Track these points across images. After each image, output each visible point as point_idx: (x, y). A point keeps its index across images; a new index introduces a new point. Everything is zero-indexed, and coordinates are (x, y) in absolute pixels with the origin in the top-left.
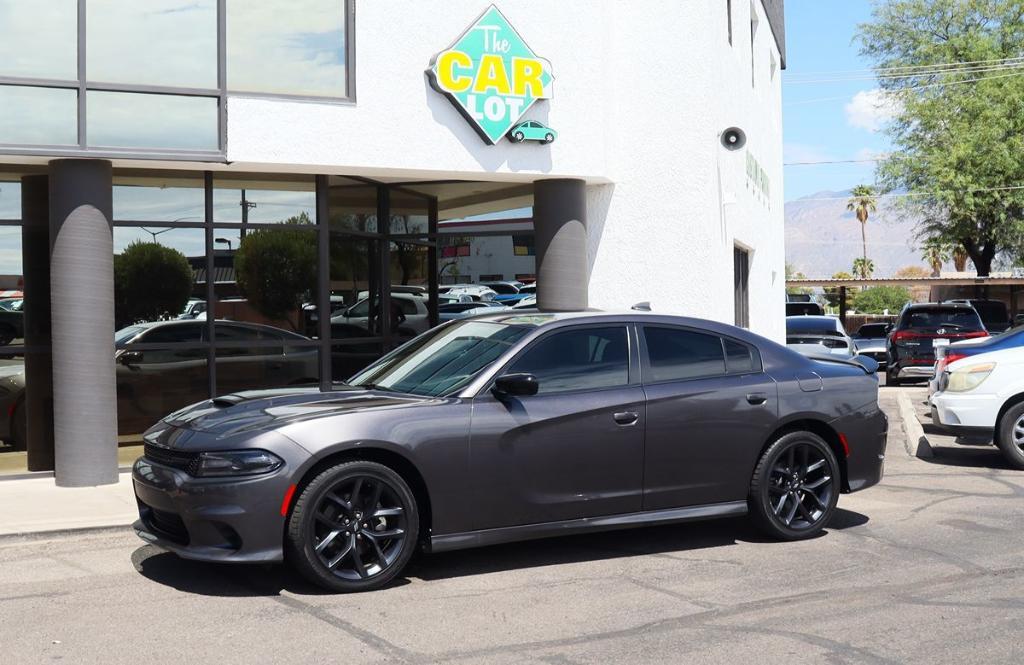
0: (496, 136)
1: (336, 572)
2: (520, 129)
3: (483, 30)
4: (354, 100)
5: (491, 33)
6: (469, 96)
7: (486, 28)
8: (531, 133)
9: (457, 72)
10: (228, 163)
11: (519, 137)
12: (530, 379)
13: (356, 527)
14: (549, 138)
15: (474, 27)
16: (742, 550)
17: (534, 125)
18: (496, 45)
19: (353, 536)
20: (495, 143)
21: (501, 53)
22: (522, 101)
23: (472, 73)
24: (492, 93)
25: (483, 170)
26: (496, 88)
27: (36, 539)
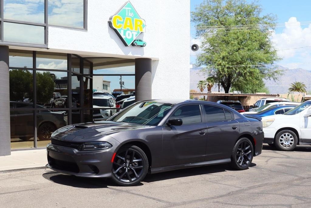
0: (129, 44)
1: (122, 180)
2: (136, 42)
3: (126, 9)
4: (87, 30)
5: (128, 10)
6: (121, 30)
7: (127, 8)
8: (139, 43)
9: (118, 22)
10: (48, 49)
11: (136, 44)
12: (179, 120)
13: (127, 165)
14: (144, 45)
15: (124, 8)
16: (228, 173)
17: (140, 41)
18: (130, 14)
19: (127, 168)
20: (129, 46)
21: (131, 17)
22: (137, 33)
23: (122, 23)
24: (128, 29)
25: (124, 54)
26: (129, 28)
27: (6, 173)
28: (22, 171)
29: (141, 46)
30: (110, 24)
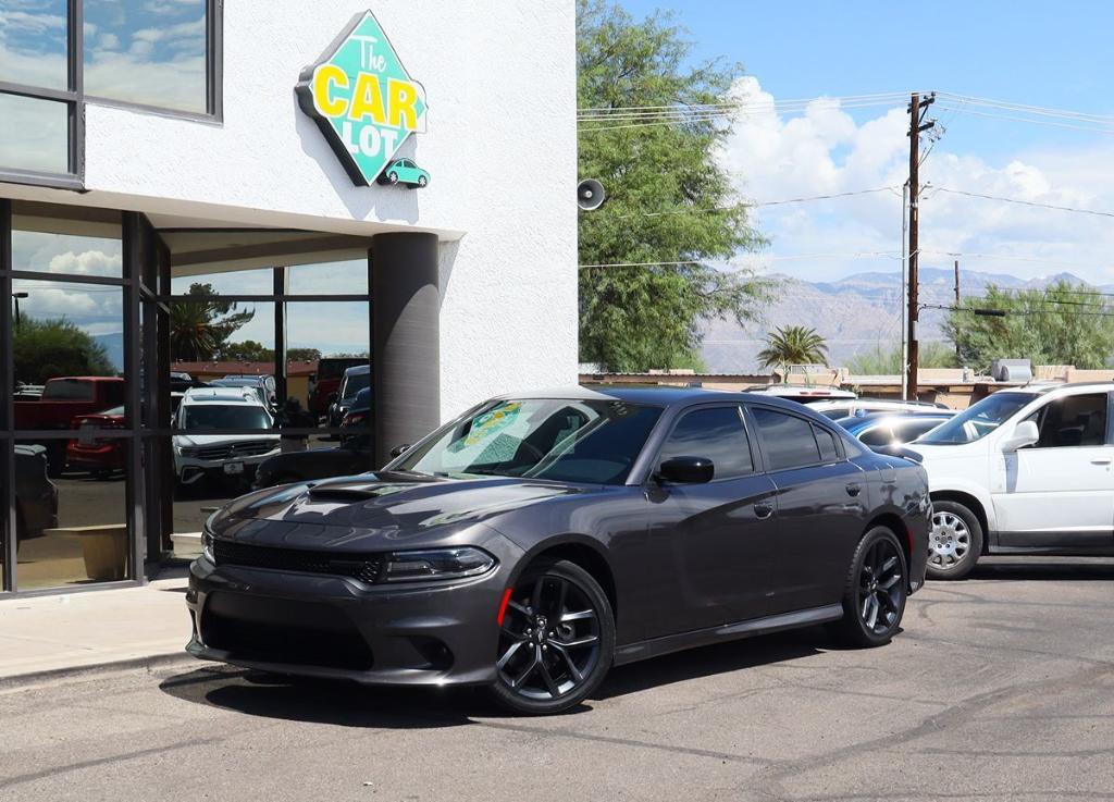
1: (521, 692)
2: (394, 168)
3: (359, 42)
4: (221, 119)
5: (367, 44)
6: (344, 123)
7: (363, 39)
9: (334, 92)
10: (83, 191)
11: (393, 178)
13: (540, 636)
14: (423, 182)
15: (351, 37)
17: (409, 164)
18: (372, 60)
19: (538, 647)
20: (370, 184)
21: (375, 71)
22: (396, 133)
23: (347, 94)
24: (368, 120)
26: (372, 115)
28: (69, 680)
29: (411, 186)
30: (304, 98)
